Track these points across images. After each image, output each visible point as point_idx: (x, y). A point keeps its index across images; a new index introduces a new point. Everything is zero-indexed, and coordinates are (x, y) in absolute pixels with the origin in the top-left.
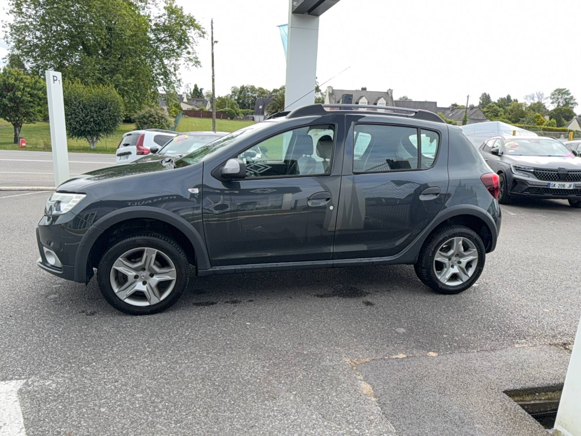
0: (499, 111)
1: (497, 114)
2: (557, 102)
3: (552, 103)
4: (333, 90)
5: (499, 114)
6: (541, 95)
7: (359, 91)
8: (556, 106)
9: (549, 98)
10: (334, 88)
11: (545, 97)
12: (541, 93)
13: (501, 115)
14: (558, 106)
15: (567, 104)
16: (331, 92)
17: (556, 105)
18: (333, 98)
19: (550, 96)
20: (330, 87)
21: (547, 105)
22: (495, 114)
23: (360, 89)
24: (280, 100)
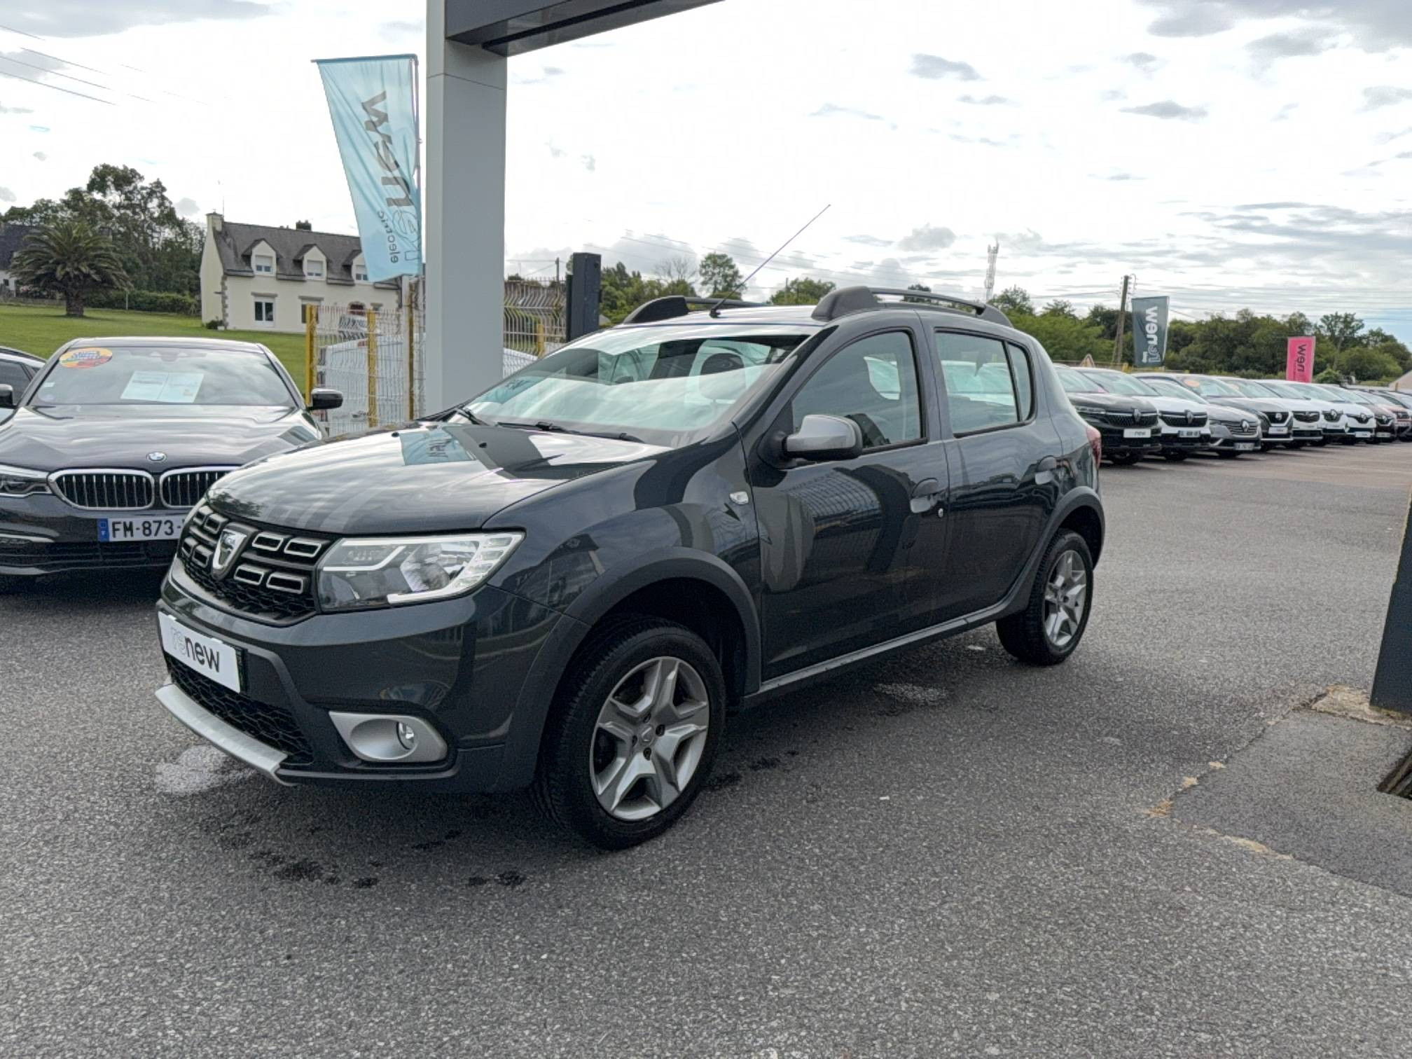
0: (616, 297)
1: (614, 302)
2: (713, 281)
3: (704, 283)
4: (224, 224)
5: (619, 303)
6: (683, 266)
7: (288, 229)
8: (711, 290)
9: (698, 273)
10: (227, 219)
11: (689, 270)
12: (683, 262)
13: (623, 305)
14: (716, 289)
15: (729, 286)
16: (219, 228)
17: (711, 287)
18: (229, 245)
19: (699, 268)
20: (215, 214)
21: (697, 287)
22: (609, 303)
23: (294, 227)
24: (59, 244)
